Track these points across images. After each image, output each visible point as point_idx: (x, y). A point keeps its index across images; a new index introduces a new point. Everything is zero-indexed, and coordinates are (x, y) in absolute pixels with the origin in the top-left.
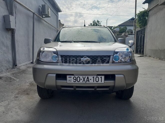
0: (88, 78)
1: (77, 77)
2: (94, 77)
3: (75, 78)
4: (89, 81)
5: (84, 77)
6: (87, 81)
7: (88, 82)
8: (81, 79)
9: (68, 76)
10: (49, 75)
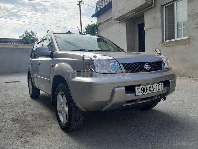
0: (153, 87)
1: (144, 87)
2: (157, 85)
3: (143, 89)
4: (153, 90)
5: (150, 86)
6: (152, 90)
7: (153, 92)
8: (148, 89)
9: (136, 88)
10: (116, 89)
